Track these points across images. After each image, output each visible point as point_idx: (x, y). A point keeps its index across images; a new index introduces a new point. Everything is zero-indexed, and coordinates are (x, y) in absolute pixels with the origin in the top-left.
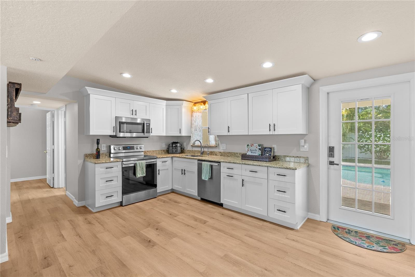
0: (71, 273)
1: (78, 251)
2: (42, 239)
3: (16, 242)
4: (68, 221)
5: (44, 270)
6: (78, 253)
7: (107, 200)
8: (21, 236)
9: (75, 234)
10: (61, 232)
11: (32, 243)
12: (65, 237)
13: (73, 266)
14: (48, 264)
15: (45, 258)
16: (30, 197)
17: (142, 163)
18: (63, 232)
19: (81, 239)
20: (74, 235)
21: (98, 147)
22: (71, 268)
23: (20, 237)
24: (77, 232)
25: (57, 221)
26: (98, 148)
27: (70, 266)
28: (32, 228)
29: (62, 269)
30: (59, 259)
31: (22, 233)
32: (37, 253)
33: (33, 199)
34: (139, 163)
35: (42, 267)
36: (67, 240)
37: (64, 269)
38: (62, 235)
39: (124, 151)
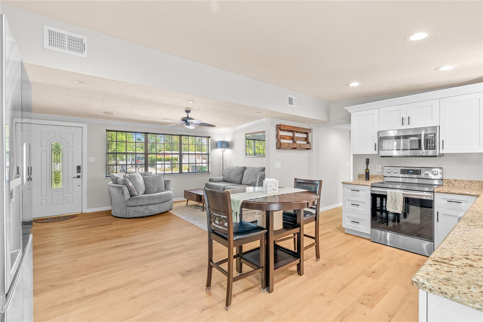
7: (354, 225)
17: (395, 193)
21: (367, 167)
26: (367, 169)
34: (391, 192)
39: (401, 175)
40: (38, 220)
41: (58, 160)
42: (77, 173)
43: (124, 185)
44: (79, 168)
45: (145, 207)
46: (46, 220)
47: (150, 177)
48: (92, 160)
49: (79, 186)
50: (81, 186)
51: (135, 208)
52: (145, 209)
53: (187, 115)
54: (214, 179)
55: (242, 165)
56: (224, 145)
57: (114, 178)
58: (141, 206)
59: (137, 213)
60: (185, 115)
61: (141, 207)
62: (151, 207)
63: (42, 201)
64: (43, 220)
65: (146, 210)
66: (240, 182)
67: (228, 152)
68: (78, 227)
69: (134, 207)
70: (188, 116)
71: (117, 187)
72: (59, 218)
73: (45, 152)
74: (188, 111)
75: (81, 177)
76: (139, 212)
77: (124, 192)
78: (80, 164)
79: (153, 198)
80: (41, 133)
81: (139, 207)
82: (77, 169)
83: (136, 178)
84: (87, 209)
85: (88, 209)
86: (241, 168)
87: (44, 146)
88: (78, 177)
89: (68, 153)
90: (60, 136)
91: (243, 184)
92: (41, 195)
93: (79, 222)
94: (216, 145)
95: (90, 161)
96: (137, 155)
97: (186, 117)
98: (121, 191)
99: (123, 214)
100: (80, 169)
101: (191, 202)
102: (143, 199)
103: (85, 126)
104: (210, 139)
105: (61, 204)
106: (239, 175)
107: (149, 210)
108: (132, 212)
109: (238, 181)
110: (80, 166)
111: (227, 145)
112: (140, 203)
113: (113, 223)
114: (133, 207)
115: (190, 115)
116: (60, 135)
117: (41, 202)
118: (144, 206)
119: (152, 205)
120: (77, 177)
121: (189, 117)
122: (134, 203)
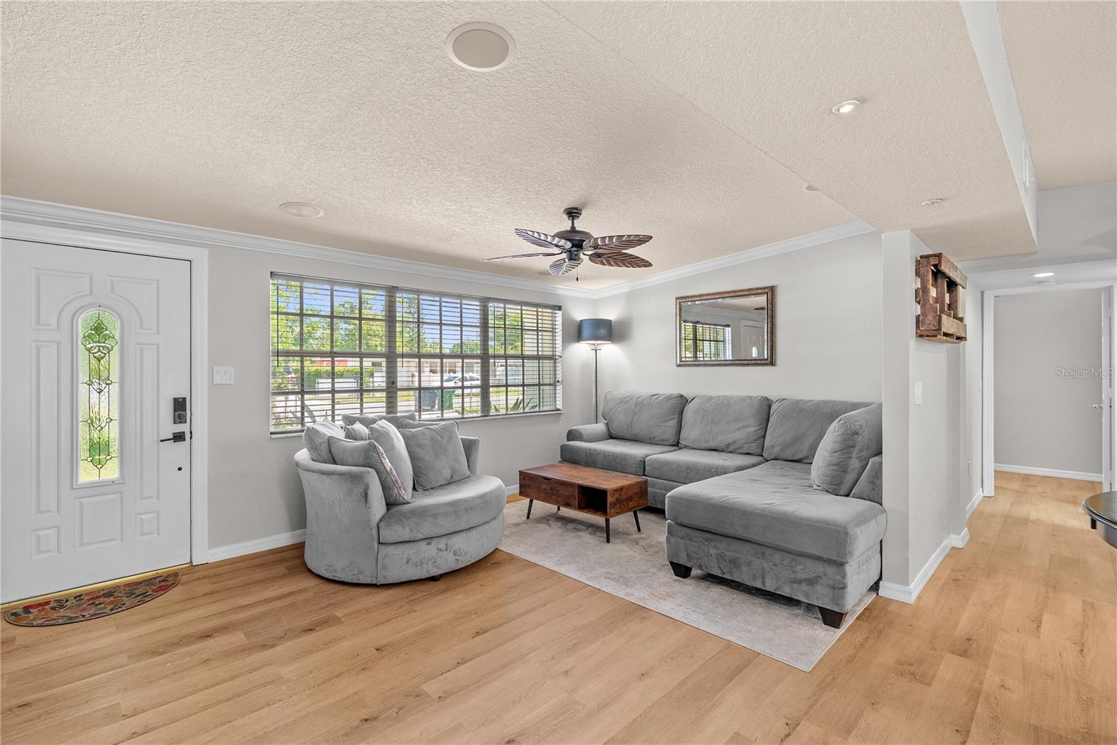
0: (995, 698)
1: (1048, 676)
2: (991, 606)
3: (943, 585)
4: (1083, 601)
5: (951, 654)
6: (1046, 678)
8: (960, 580)
9: (1074, 638)
10: (1042, 615)
11: (968, 600)
12: (1043, 629)
13: (1009, 689)
14: (965, 651)
15: (969, 639)
16: (1033, 515)
18: (1046, 618)
19: (1080, 655)
20: (1068, 639)
22: (1003, 690)
23: (956, 580)
24: (1082, 637)
25: (1054, 588)
27: (1003, 686)
28: (989, 576)
29: (984, 678)
30: (992, 659)
31: (964, 576)
32: (963, 621)
33: (1037, 522)
35: (952, 649)
36: (1041, 637)
37: (986, 680)
38: (1041, 622)
40: (27, 609)
41: (104, 375)
42: (175, 423)
43: (370, 469)
44: (180, 406)
45: (442, 543)
46: (62, 607)
47: (423, 433)
48: (225, 375)
49: (180, 469)
50: (186, 470)
51: (408, 550)
52: (441, 550)
53: (571, 225)
54: (583, 432)
55: (676, 391)
56: (603, 332)
57: (318, 441)
58: (429, 539)
59: (416, 565)
60: (566, 225)
61: (429, 544)
62: (459, 542)
63: (41, 533)
64: (47, 607)
65: (444, 554)
66: (673, 439)
67: (610, 351)
68: (209, 643)
69: (406, 545)
70: (573, 227)
71: (341, 474)
72: (109, 593)
73: (55, 347)
74: (573, 213)
75: (187, 436)
76: (422, 563)
77: (369, 492)
78: (182, 392)
79: (467, 510)
80: (38, 277)
81: (423, 545)
82: (175, 411)
83: (392, 438)
84: (209, 549)
85: (210, 552)
86: (670, 398)
87: (51, 326)
88: (179, 437)
89: (141, 351)
90: (112, 290)
91: (686, 447)
92: (39, 511)
93: (200, 612)
94: (577, 332)
95: (217, 380)
96: (364, 359)
97: (568, 229)
98: (361, 488)
99: (361, 572)
100: (185, 410)
101: (541, 507)
102: (434, 516)
103: (201, 258)
104: (559, 314)
105: (114, 539)
106: (669, 420)
107: (455, 554)
108: (398, 565)
109: (664, 437)
110: (184, 399)
111: (606, 331)
112: (427, 529)
113: (339, 614)
114: (401, 548)
115: (580, 225)
116: (112, 283)
117: (38, 536)
118: (438, 540)
119: (461, 533)
120: (172, 437)
121: (577, 229)
122: (403, 533)
